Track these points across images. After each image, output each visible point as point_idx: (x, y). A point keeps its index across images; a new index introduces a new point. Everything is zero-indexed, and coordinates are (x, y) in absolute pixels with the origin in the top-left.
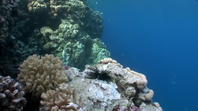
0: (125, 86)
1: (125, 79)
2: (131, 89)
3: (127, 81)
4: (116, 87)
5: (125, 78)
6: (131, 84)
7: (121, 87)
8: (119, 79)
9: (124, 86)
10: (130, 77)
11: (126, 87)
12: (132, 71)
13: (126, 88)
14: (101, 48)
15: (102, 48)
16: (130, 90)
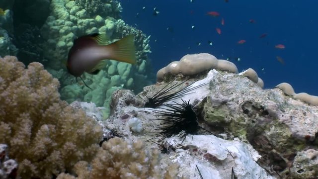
0: (285, 151)
1: (283, 123)
2: (310, 157)
3: (293, 130)
4: (256, 156)
5: (281, 119)
6: (308, 138)
7: (272, 153)
8: (263, 125)
9: (283, 149)
10: (301, 114)
11: (290, 152)
12: (304, 95)
13: (292, 157)
14: (99, 18)
15: (104, 16)
16: (306, 161)
